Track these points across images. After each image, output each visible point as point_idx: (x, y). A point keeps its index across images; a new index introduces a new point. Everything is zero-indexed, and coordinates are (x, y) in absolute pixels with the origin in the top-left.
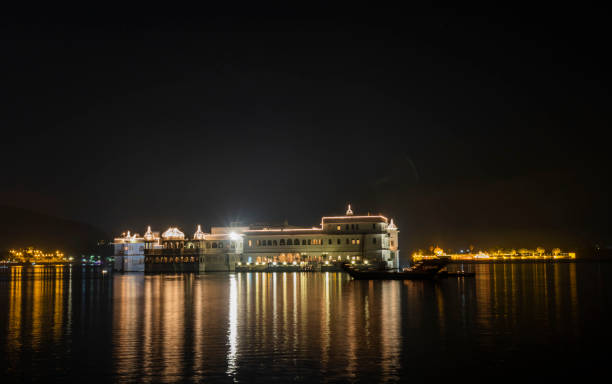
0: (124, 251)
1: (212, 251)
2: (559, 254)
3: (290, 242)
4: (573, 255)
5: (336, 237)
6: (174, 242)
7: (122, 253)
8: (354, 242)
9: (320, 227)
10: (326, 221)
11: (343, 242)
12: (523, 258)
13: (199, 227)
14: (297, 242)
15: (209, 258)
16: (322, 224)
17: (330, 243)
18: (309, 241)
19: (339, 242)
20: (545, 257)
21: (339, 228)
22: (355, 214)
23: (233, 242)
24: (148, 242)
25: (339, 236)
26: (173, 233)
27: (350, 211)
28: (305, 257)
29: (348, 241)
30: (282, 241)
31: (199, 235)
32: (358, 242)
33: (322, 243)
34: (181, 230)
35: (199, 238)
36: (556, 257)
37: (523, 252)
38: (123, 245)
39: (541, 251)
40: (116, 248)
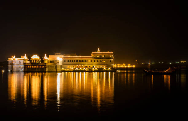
0: (13, 63)
1: (50, 64)
2: (130, 66)
3: (80, 61)
4: (134, 66)
5: (97, 59)
6: (36, 60)
7: (12, 64)
8: (103, 61)
9: (91, 56)
10: (93, 54)
11: (99, 61)
12: (119, 67)
13: (46, 55)
14: (83, 61)
15: (48, 66)
16: (92, 55)
17: (95, 61)
18: (87, 61)
19: (98, 61)
20: (126, 67)
21: (98, 56)
22: (100, 51)
23: (58, 61)
24: (26, 60)
25: (98, 59)
26: (35, 57)
27: (99, 50)
28: (86, 66)
29: (101, 61)
30: (77, 61)
31: (45, 58)
32: (105, 61)
33: (92, 62)
34: (38, 56)
35: (46, 59)
36: (129, 67)
37: (118, 65)
38: (12, 61)
39: (124, 65)
40: (9, 62)
